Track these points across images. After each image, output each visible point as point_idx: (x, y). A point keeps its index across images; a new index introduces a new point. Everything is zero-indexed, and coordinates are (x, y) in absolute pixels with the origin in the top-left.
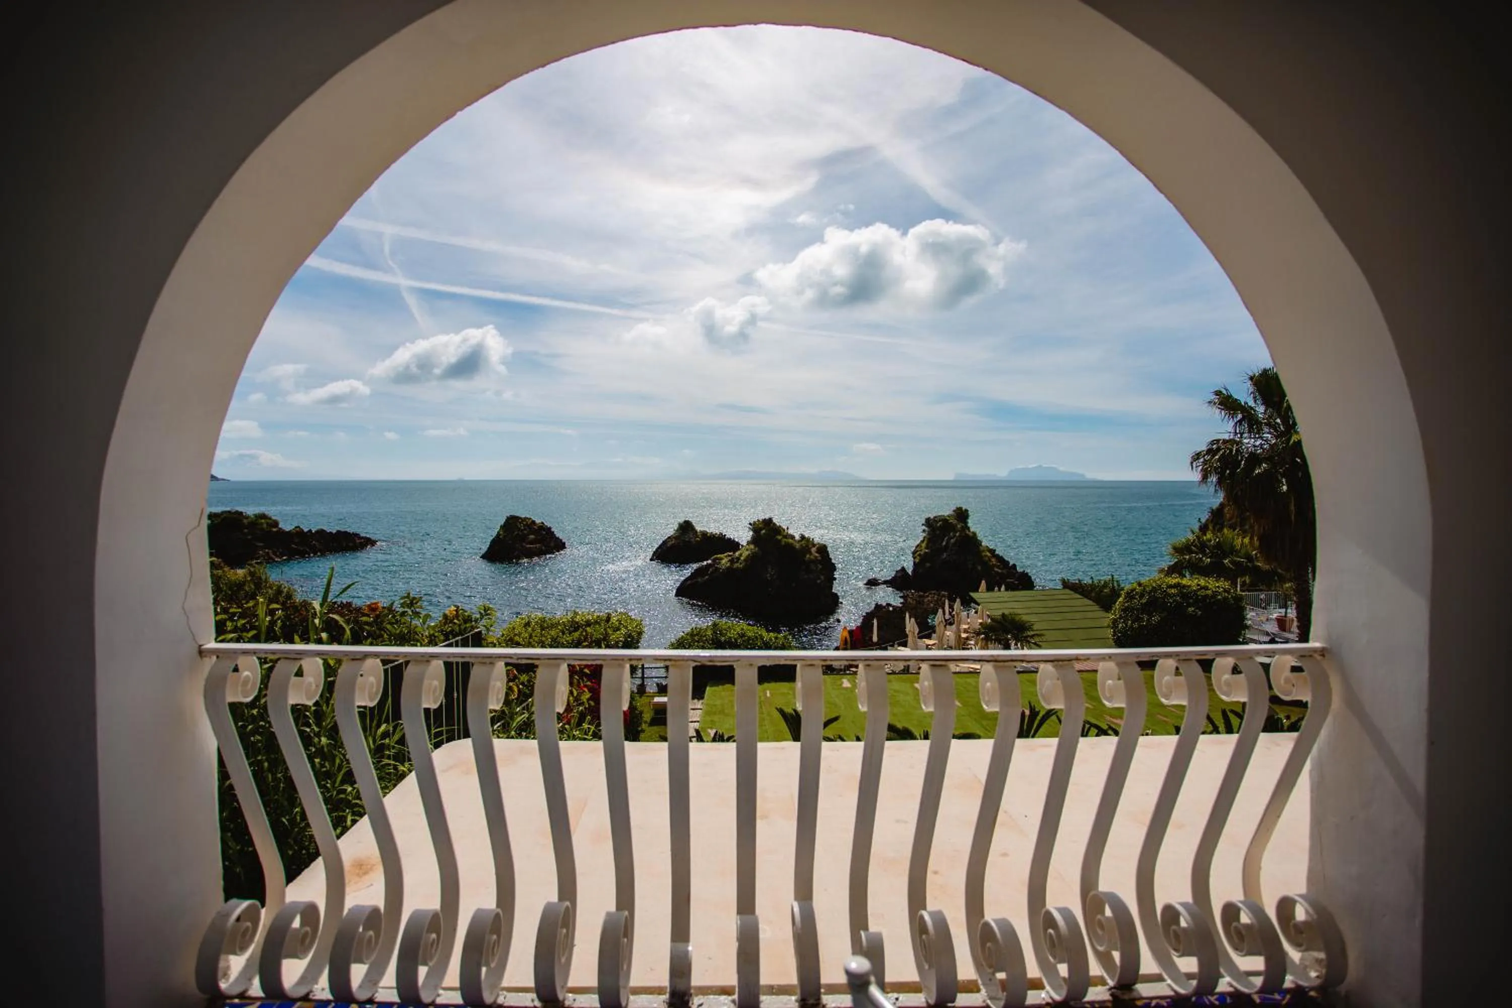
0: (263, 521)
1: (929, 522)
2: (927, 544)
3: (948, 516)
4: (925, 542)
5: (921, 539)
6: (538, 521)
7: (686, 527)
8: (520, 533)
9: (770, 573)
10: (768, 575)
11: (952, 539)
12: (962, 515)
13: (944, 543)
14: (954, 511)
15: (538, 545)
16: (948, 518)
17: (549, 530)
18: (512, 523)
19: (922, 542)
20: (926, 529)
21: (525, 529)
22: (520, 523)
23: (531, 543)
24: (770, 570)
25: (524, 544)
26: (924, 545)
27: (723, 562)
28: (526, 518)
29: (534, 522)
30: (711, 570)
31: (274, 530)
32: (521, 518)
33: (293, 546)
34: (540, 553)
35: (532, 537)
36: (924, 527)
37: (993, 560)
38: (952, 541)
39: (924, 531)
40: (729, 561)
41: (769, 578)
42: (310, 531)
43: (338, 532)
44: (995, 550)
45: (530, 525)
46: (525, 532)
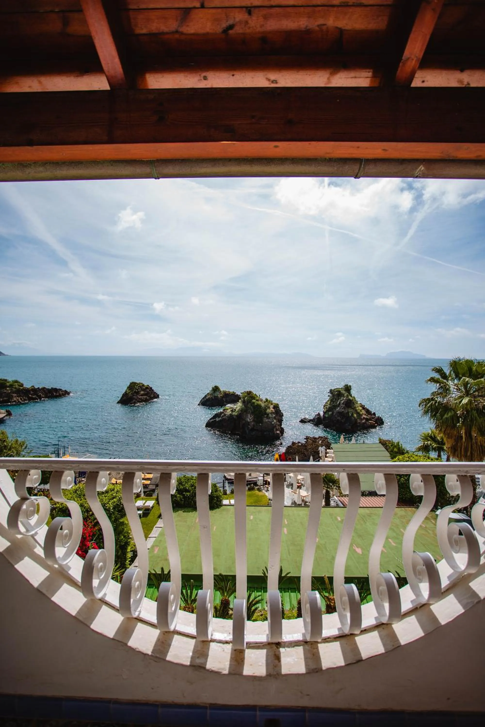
0: (16, 384)
1: (331, 391)
2: (330, 403)
3: (341, 389)
4: (330, 401)
5: (327, 400)
6: (146, 384)
7: (216, 389)
8: (137, 391)
9: (249, 418)
10: (248, 419)
11: (343, 400)
12: (348, 389)
13: (338, 403)
14: (344, 386)
15: (145, 397)
16: (341, 390)
17: (151, 388)
18: (132, 386)
19: (328, 401)
20: (330, 395)
21: (139, 389)
22: (137, 386)
23: (142, 395)
24: (249, 417)
25: (138, 396)
26: (329, 403)
27: (228, 411)
28: (140, 383)
29: (143, 385)
30: (222, 415)
31: (21, 388)
32: (137, 383)
33: (30, 395)
34: (146, 401)
35: (142, 392)
36: (329, 394)
37: (363, 411)
38: (342, 402)
39: (329, 396)
40: (231, 411)
41: (249, 421)
42: (39, 388)
43: (52, 388)
44: (364, 406)
45: (141, 386)
46: (139, 390)
